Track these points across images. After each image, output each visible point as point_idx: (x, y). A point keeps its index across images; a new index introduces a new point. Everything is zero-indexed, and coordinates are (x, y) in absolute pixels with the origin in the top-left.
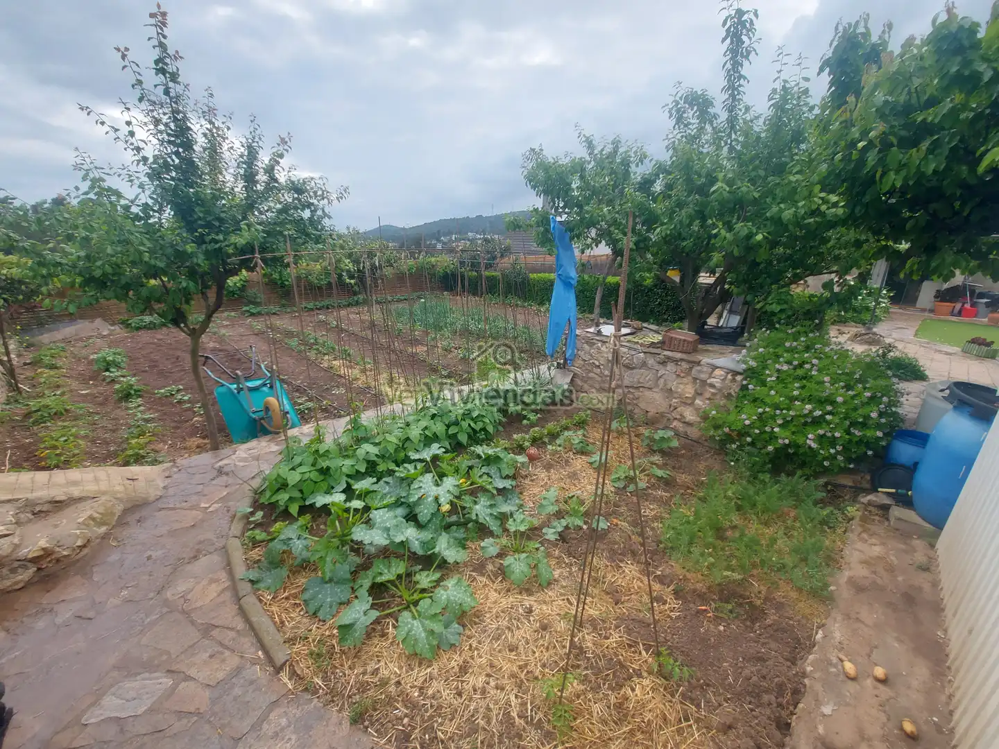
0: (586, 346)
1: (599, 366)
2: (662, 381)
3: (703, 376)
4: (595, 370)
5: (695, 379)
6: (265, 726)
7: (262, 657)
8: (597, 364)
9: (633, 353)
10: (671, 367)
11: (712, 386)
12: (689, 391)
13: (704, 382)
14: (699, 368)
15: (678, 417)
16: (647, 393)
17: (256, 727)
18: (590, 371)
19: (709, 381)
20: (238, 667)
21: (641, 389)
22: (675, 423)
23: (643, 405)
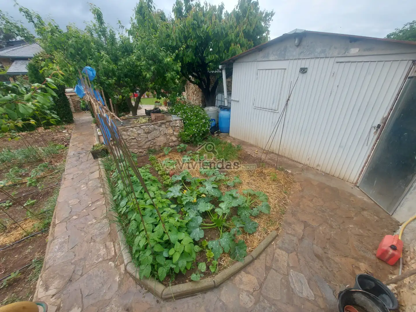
0: (125, 133)
1: (135, 138)
2: (162, 132)
3: (174, 125)
4: (133, 141)
5: (172, 127)
6: (293, 233)
7: (274, 242)
8: (134, 138)
9: (149, 126)
10: (163, 126)
11: (178, 126)
12: (171, 131)
13: (175, 126)
14: (172, 123)
15: (171, 141)
16: (159, 139)
17: (294, 236)
18: (131, 143)
19: (176, 125)
20: (279, 249)
21: (156, 139)
22: (171, 144)
23: (158, 144)
